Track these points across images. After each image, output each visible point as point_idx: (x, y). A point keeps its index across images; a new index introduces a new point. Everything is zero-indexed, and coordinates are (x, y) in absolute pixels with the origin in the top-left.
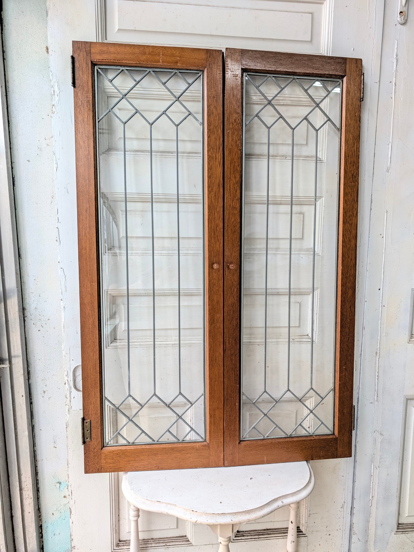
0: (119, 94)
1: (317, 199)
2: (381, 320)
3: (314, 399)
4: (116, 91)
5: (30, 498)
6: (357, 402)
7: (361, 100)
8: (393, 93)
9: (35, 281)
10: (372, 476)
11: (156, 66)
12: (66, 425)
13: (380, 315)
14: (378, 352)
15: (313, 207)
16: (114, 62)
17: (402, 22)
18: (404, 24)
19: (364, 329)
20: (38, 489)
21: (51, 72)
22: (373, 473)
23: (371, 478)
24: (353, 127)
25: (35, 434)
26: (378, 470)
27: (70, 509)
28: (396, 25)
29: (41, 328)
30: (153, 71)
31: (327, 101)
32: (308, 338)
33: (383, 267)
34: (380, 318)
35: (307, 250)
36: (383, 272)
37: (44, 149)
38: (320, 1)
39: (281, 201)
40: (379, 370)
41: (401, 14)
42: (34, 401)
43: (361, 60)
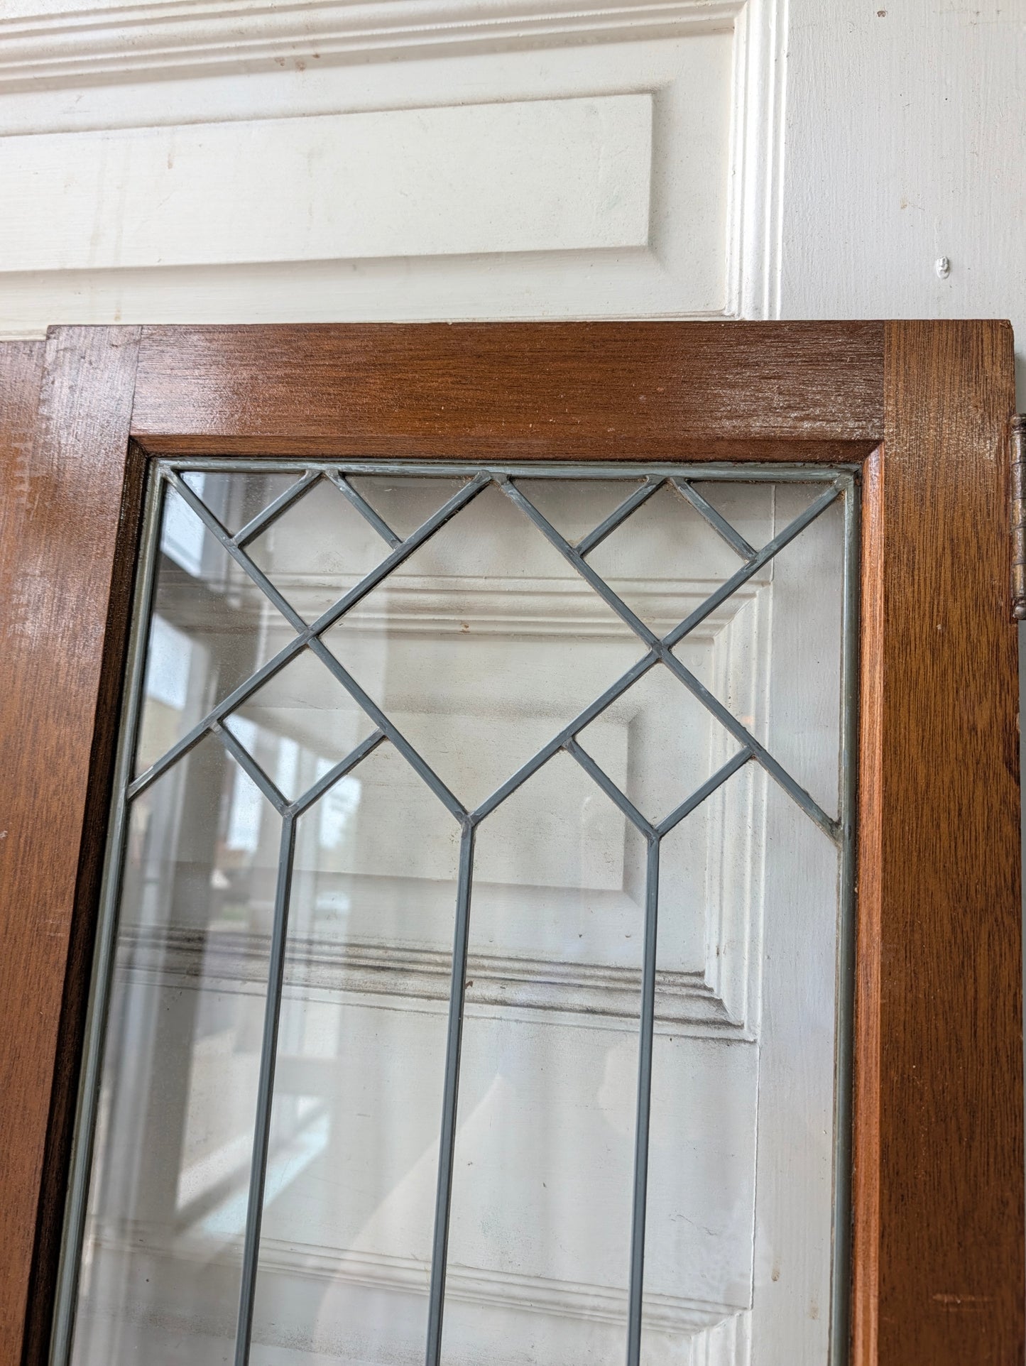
7: (1012, 610)
24: (954, 814)
31: (762, 611)
38: (707, 21)
43: (1003, 329)
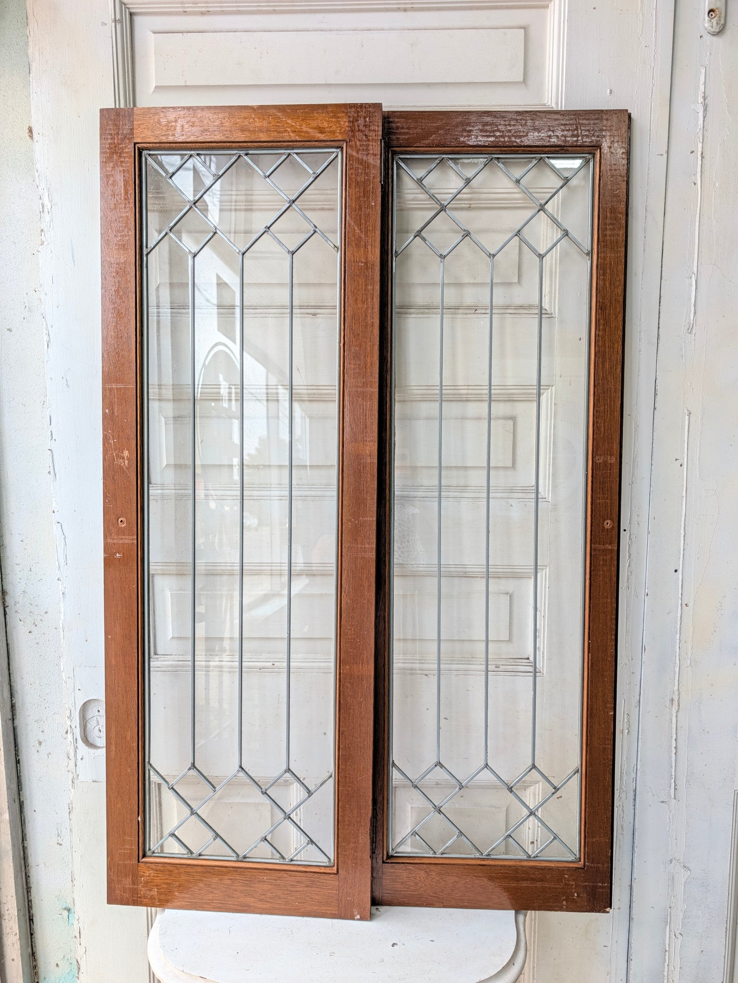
1: (543, 389)
2: (680, 633)
3: (541, 786)
5: (14, 934)
6: (632, 797)
8: (699, 175)
9: (22, 543)
10: (666, 951)
12: (69, 809)
13: (679, 623)
14: (676, 699)
15: (535, 404)
17: (714, 30)
18: (719, 33)
19: (644, 650)
20: (31, 918)
21: (37, 171)
22: (669, 945)
23: (665, 955)
25: (24, 818)
26: (680, 940)
27: (77, 962)
28: (701, 37)
29: (33, 629)
32: (528, 664)
33: (683, 525)
34: (679, 630)
35: (524, 490)
36: (683, 535)
37: (36, 308)
38: (540, 3)
39: (467, 394)
40: (679, 736)
41: (712, 15)
42: (23, 757)
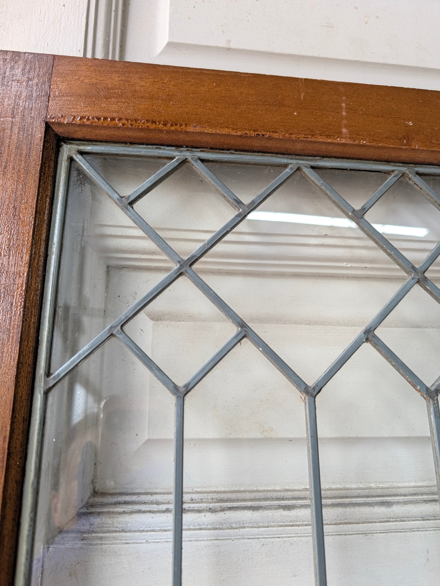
0: (165, 257)
4: (149, 244)
11: (324, 147)
16: (148, 129)
30: (313, 167)
